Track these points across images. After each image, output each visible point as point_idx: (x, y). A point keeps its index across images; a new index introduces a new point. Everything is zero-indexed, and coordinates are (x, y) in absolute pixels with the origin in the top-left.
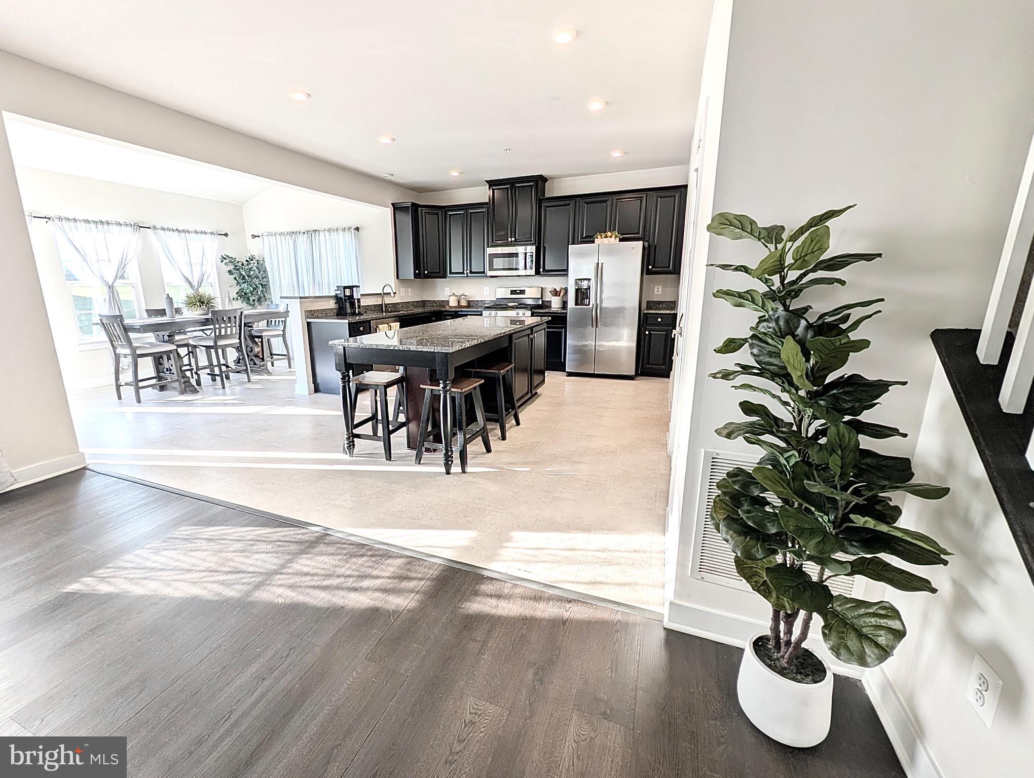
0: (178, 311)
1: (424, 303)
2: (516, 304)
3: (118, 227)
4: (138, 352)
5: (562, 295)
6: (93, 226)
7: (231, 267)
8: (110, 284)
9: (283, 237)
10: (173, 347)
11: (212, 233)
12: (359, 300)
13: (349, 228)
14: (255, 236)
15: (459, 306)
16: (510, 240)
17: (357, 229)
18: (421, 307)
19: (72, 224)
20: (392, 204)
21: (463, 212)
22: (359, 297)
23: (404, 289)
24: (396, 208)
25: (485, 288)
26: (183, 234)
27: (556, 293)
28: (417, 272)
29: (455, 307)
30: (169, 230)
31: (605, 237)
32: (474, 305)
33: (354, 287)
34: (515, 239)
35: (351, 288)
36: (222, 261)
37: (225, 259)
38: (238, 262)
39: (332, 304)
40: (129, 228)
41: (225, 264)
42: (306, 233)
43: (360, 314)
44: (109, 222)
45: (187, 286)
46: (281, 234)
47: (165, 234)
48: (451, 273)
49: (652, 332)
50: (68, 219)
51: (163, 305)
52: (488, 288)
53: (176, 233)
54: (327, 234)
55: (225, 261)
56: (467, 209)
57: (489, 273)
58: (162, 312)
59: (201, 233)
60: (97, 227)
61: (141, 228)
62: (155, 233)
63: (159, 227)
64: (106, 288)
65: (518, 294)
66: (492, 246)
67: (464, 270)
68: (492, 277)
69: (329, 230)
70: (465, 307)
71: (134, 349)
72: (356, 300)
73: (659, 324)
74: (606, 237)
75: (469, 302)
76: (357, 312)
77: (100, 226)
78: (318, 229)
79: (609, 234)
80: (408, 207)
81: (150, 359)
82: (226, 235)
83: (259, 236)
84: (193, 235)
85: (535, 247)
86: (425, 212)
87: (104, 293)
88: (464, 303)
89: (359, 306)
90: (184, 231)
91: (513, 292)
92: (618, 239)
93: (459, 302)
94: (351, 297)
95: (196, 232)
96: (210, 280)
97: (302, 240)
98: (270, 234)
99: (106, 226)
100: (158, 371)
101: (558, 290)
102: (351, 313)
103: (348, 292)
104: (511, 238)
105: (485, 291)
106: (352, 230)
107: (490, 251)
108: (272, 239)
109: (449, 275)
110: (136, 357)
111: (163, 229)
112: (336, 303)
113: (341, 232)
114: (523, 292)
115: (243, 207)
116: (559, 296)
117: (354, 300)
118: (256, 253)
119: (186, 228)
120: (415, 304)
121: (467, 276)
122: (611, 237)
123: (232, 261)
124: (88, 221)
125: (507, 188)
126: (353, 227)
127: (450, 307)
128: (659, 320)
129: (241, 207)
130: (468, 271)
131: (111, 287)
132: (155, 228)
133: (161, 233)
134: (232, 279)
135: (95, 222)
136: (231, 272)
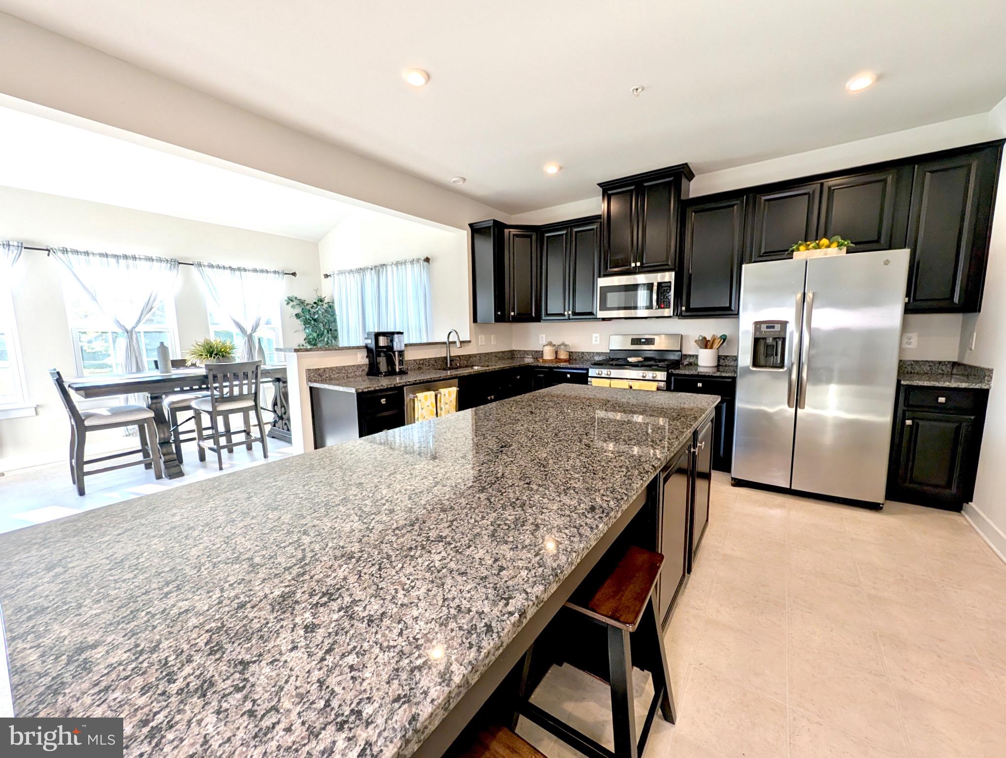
1: (512, 354)
2: (640, 359)
3: (149, 263)
5: (716, 346)
6: (112, 261)
7: (298, 310)
9: (352, 275)
11: (275, 272)
12: (401, 353)
13: (418, 260)
14: (328, 276)
15: (557, 359)
16: (633, 265)
17: (427, 260)
18: (508, 358)
19: (82, 258)
20: (471, 225)
21: (564, 232)
22: (403, 348)
23: (483, 336)
24: (476, 230)
25: (594, 335)
26: (237, 273)
27: (705, 344)
28: (499, 313)
29: (551, 361)
30: (218, 267)
31: (815, 248)
32: (578, 358)
33: (393, 333)
34: (642, 264)
35: (390, 335)
36: (288, 304)
37: (292, 301)
38: (308, 304)
39: (361, 359)
40: (163, 264)
41: (292, 307)
42: (373, 269)
43: (402, 373)
44: (137, 256)
46: (351, 271)
47: (214, 272)
48: (547, 315)
49: (921, 423)
52: (598, 335)
53: (228, 271)
54: (395, 268)
55: (292, 303)
56: (571, 227)
57: (601, 314)
59: (262, 271)
60: (118, 262)
61: (180, 265)
62: (199, 271)
63: (206, 264)
65: (644, 343)
66: (605, 276)
67: (565, 310)
68: (604, 319)
69: (397, 264)
70: (565, 361)
71: (80, 420)
72: (396, 353)
73: (942, 408)
74: (818, 247)
75: (571, 354)
76: (397, 370)
77: (122, 261)
78: (386, 264)
79: (825, 241)
80: (489, 227)
82: (294, 274)
83: (331, 276)
84: (250, 274)
85: (673, 273)
86: (514, 235)
88: (563, 355)
89: (401, 362)
90: (239, 269)
91: (636, 341)
92: (845, 249)
93: (556, 353)
94: (390, 348)
95: (255, 271)
97: (370, 277)
98: (341, 273)
99: (131, 262)
101: (708, 338)
102: (388, 371)
103: (382, 341)
104: (635, 262)
105: (594, 339)
106: (421, 262)
107: (603, 282)
108: (342, 277)
109: (544, 317)
110: (82, 430)
111: (212, 266)
112: (367, 357)
113: (409, 266)
114: (650, 341)
115: (318, 244)
116: (711, 348)
117: (394, 353)
118: (326, 294)
119: (242, 266)
120: (499, 355)
121: (569, 319)
122: (828, 247)
123: (300, 303)
124: (105, 255)
125: (631, 191)
126: (423, 258)
127: (545, 361)
128: (942, 400)
129: (316, 244)
130: (570, 312)
131: (130, 333)
132: (200, 265)
133: (207, 270)
134: (299, 323)
135: (116, 257)
136: (298, 316)
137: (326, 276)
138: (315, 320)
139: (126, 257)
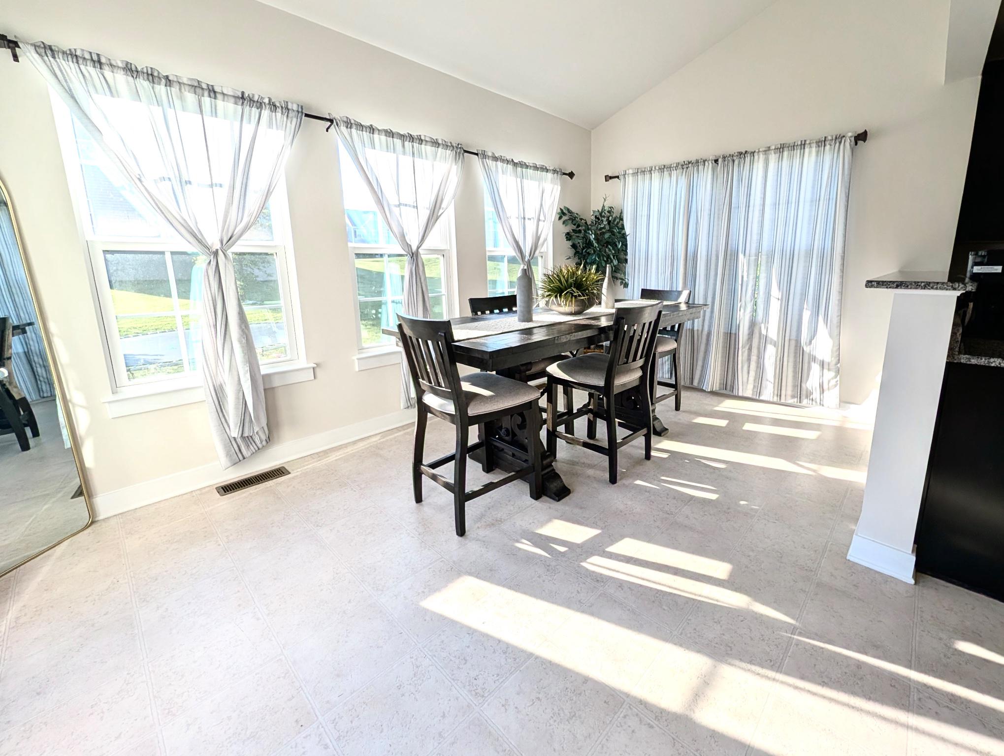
3: (434, 149)
6: (398, 142)
8: (414, 248)
9: (666, 173)
11: (554, 171)
13: (839, 138)
14: (611, 178)
17: (862, 137)
19: (366, 135)
26: (519, 169)
38: (581, 219)
40: (448, 151)
42: (720, 161)
44: (423, 138)
45: (517, 256)
47: (496, 165)
50: (361, 125)
53: (510, 167)
55: (565, 218)
60: (403, 146)
61: (466, 154)
64: (407, 257)
69: (781, 149)
78: (749, 150)
82: (571, 175)
83: (618, 177)
84: (530, 172)
90: (520, 164)
96: (544, 249)
99: (416, 145)
106: (848, 141)
108: (644, 177)
111: (495, 158)
113: (811, 149)
115: (592, 131)
124: (391, 134)
126: (851, 135)
129: (590, 132)
131: (414, 255)
136: (568, 236)
137: (608, 178)
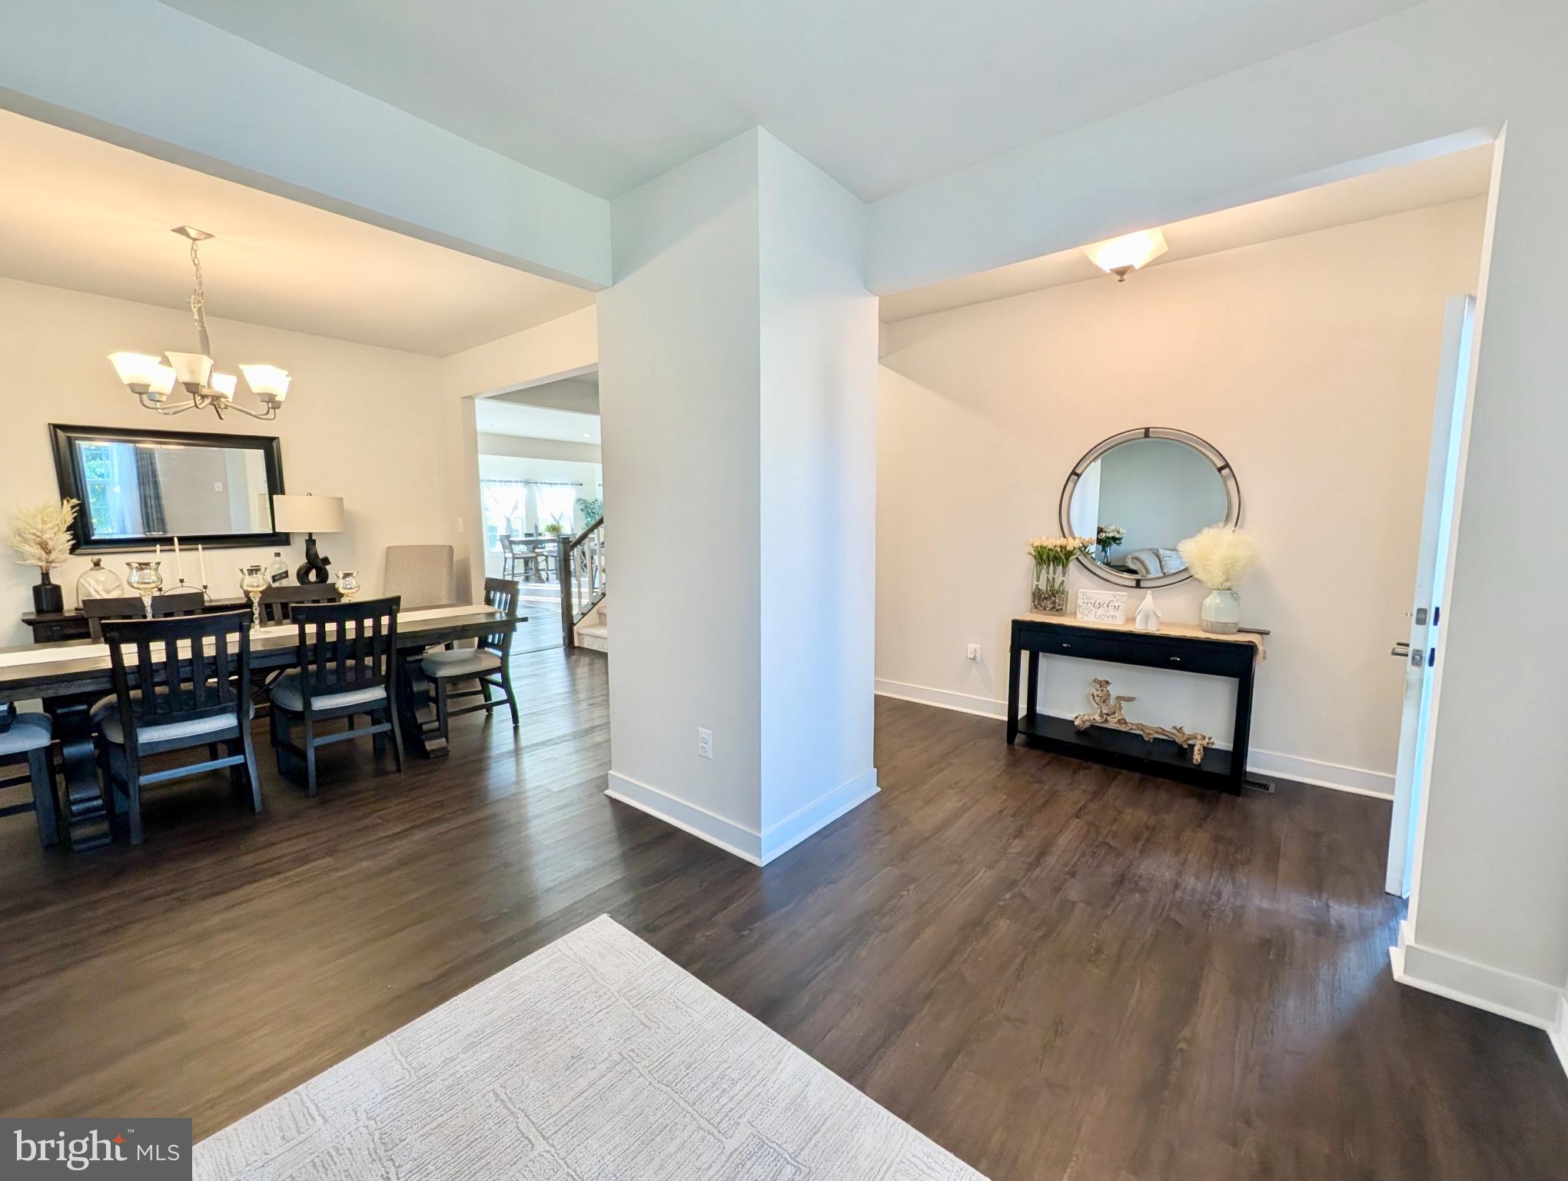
0: (540, 535)
4: (516, 556)
7: (583, 506)
10: (534, 555)
30: (545, 483)
36: (577, 503)
37: (579, 501)
38: (588, 502)
40: (519, 484)
41: (579, 504)
45: (552, 519)
51: (532, 531)
58: (531, 535)
59: (565, 484)
62: (536, 486)
63: (539, 482)
64: (506, 520)
71: (514, 554)
77: (507, 484)
81: (522, 560)
82: (581, 485)
84: (560, 486)
87: (505, 524)
90: (554, 484)
95: (561, 484)
99: (510, 483)
100: (526, 570)
110: (514, 558)
111: (541, 483)
119: (555, 482)
123: (585, 502)
124: (501, 481)
131: (508, 519)
132: (536, 483)
133: (540, 485)
134: (582, 515)
135: (505, 482)
136: (582, 510)
138: (593, 513)
139: (508, 481)
